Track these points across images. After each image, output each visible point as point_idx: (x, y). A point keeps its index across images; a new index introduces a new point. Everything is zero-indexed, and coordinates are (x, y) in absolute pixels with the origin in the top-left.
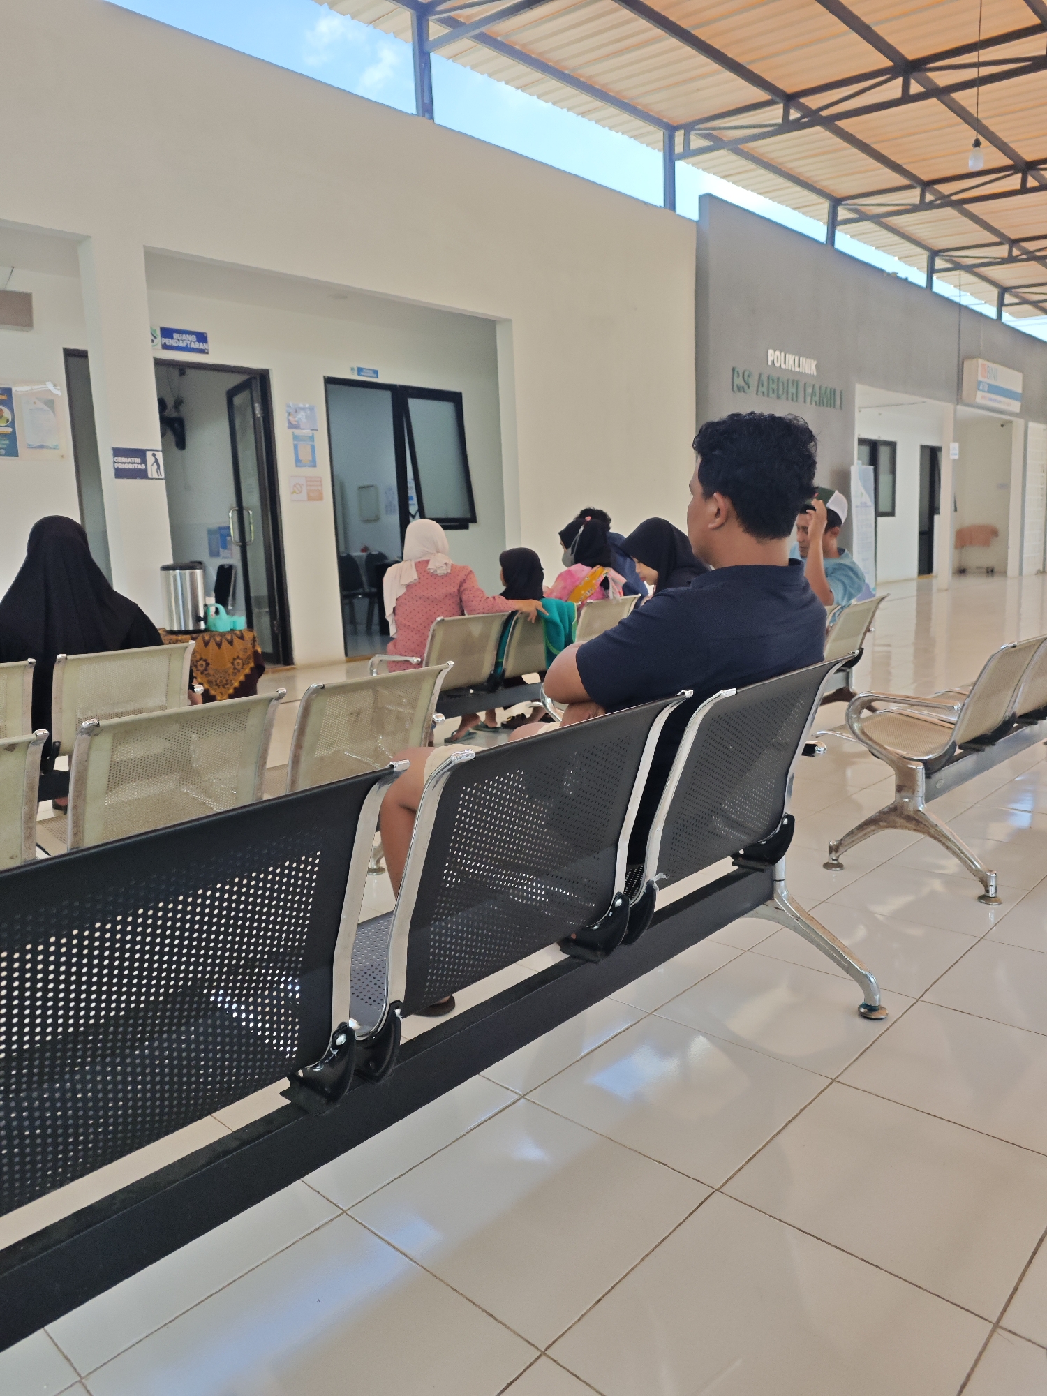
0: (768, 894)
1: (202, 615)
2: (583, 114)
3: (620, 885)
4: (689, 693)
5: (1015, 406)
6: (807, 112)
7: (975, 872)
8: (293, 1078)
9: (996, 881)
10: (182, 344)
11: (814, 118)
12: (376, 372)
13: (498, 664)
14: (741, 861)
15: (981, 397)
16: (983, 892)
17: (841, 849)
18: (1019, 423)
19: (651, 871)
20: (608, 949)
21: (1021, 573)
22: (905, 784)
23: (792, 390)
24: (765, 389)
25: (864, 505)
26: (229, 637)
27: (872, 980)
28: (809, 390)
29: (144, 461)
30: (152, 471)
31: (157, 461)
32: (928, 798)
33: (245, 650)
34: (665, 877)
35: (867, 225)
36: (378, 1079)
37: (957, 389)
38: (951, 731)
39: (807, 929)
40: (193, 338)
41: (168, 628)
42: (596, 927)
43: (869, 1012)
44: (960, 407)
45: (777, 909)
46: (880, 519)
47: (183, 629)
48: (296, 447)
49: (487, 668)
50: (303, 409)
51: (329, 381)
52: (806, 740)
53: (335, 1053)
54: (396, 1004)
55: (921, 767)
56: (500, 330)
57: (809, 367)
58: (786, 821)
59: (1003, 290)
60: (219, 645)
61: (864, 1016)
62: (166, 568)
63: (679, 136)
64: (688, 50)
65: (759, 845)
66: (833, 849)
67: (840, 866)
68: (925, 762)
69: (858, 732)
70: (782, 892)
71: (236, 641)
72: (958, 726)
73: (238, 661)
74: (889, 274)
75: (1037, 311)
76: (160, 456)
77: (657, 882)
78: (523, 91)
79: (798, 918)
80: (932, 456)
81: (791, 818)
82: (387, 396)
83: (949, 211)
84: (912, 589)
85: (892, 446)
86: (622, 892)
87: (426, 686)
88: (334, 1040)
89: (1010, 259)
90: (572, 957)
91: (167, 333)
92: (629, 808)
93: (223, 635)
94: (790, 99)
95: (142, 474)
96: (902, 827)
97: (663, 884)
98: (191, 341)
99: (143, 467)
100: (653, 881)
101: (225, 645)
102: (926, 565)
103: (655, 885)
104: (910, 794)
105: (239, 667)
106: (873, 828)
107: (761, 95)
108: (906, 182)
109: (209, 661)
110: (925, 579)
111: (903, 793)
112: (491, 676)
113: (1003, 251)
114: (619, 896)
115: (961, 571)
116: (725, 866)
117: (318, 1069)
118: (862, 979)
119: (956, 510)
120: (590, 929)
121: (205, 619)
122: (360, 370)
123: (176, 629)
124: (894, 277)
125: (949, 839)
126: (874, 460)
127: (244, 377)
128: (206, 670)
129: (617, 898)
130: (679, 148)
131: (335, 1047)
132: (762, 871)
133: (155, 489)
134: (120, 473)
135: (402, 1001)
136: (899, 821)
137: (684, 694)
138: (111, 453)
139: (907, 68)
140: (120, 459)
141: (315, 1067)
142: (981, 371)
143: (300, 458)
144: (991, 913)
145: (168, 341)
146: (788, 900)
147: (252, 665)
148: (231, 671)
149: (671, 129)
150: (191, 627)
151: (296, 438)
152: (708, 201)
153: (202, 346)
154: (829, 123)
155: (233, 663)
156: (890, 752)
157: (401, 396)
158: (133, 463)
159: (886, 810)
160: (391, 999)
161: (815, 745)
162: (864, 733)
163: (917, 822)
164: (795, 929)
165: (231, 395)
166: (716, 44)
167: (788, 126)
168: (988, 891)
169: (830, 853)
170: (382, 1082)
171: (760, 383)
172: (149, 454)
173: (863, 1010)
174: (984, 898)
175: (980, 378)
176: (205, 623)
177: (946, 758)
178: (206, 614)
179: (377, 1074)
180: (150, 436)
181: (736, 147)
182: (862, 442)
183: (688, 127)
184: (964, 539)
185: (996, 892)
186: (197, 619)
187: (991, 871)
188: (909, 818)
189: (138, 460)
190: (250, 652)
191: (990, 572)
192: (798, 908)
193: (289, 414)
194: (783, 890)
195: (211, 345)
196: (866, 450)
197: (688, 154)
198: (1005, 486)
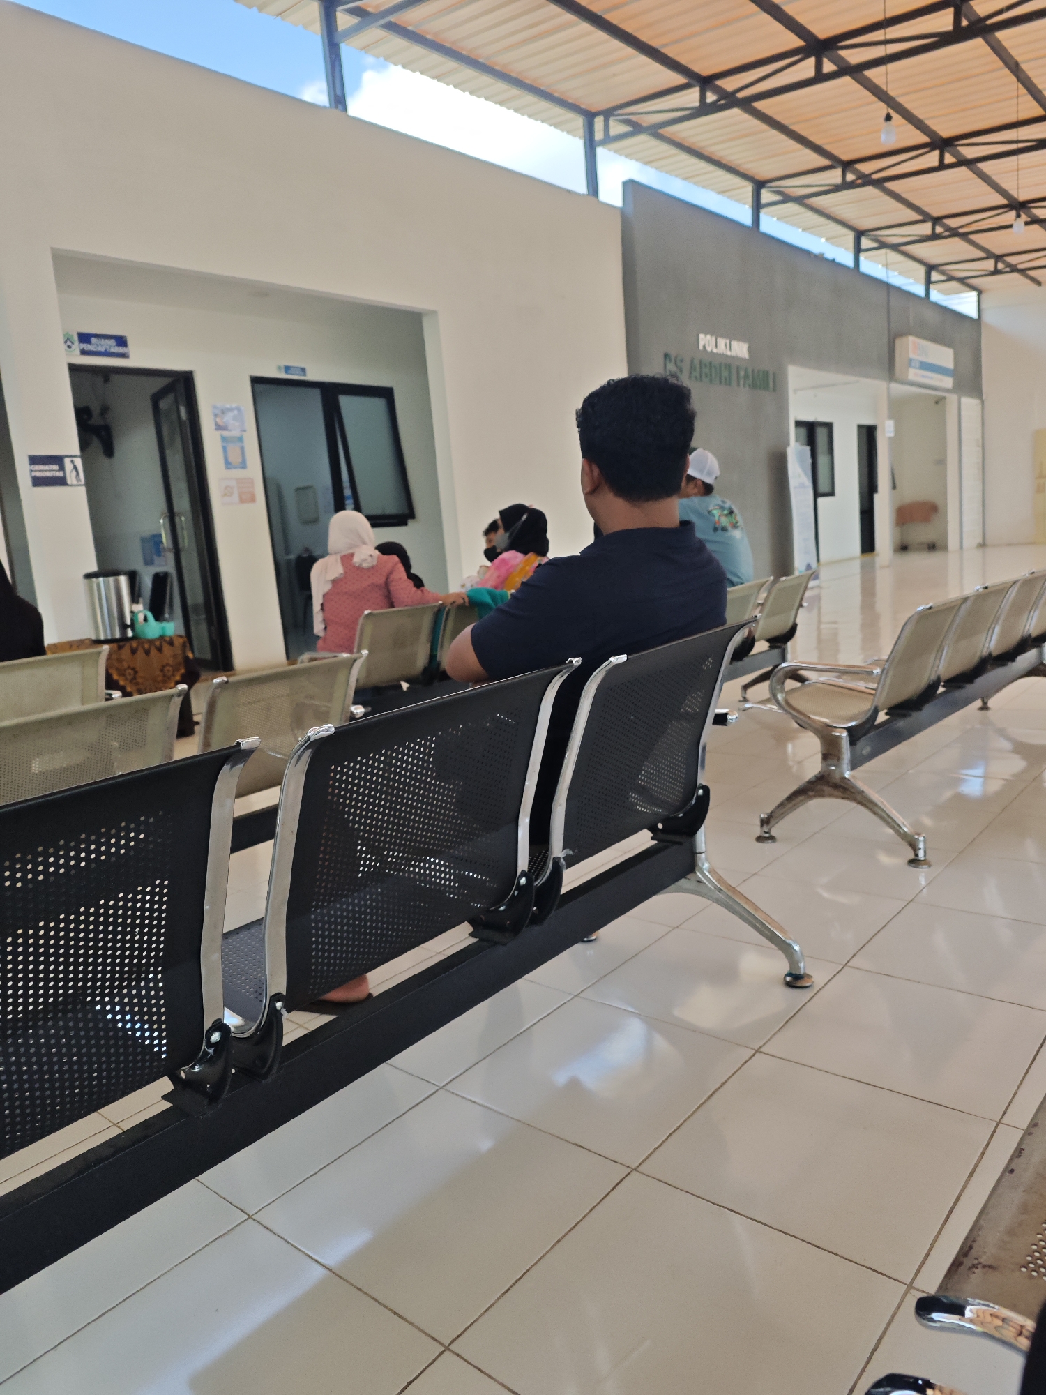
0: (689, 866)
1: (128, 622)
2: (501, 103)
3: (523, 863)
4: (577, 661)
5: (948, 382)
6: (723, 94)
7: (904, 836)
8: (175, 1079)
9: (925, 844)
10: (102, 349)
11: (729, 100)
12: (303, 370)
13: (432, 657)
14: (660, 834)
15: (914, 374)
16: (912, 856)
17: (772, 822)
18: (952, 398)
19: (557, 848)
20: (516, 929)
21: (961, 547)
22: (830, 751)
23: (725, 374)
24: (697, 374)
25: (802, 486)
26: (158, 644)
27: (797, 948)
28: (742, 373)
29: (62, 468)
30: (71, 478)
31: (75, 468)
32: (854, 766)
33: (175, 656)
34: (571, 853)
35: (791, 207)
36: (265, 1076)
37: (889, 366)
38: (871, 697)
39: (732, 901)
40: (112, 342)
41: (94, 638)
42: (502, 908)
43: (795, 980)
44: (894, 386)
45: (699, 882)
46: (821, 500)
47: (109, 637)
48: (224, 449)
49: (421, 661)
50: (231, 410)
51: (256, 381)
52: (717, 709)
53: (211, 1051)
54: (277, 997)
55: (845, 734)
56: (426, 323)
57: (740, 350)
58: (701, 792)
59: (930, 268)
60: (147, 652)
61: (789, 985)
62: (89, 576)
63: (599, 122)
64: (601, 35)
65: (676, 818)
66: (765, 822)
67: (772, 838)
68: (849, 729)
69: (782, 702)
70: (703, 865)
71: (166, 648)
72: (879, 690)
73: (168, 668)
74: (816, 256)
75: (964, 288)
76: (78, 462)
77: (563, 858)
78: (439, 80)
79: (719, 890)
80: (868, 435)
81: (706, 789)
82: (316, 396)
83: (870, 190)
84: (856, 566)
85: (829, 426)
86: (526, 870)
87: (341, 677)
88: (208, 1037)
89: (934, 237)
90: (481, 940)
91: (84, 338)
92: (527, 783)
93: (151, 642)
94: (706, 82)
95: (61, 482)
96: (831, 795)
97: (571, 862)
98: (111, 345)
99: (60, 474)
100: (559, 858)
101: (154, 652)
102: (868, 544)
103: (562, 861)
104: (835, 762)
105: (169, 674)
106: (801, 798)
107: (678, 79)
108: (826, 162)
109: (138, 669)
110: (868, 557)
111: (830, 761)
112: (425, 670)
113: (926, 228)
114: (523, 874)
115: (903, 548)
116: (642, 841)
117: (197, 1069)
118: (785, 948)
119: (894, 487)
120: (497, 911)
121: (132, 626)
122: (287, 369)
123: (102, 638)
124: (820, 258)
125: (876, 805)
126: (811, 441)
127: (169, 380)
128: (134, 678)
129: (521, 876)
130: (599, 135)
131: (210, 1045)
132: (680, 843)
133: (75, 497)
134: (38, 482)
135: (284, 993)
136: (827, 789)
137: (571, 662)
138: (27, 461)
139: (818, 47)
140: (37, 467)
141: (193, 1067)
142: (914, 348)
143: (230, 459)
144: (922, 876)
145: (87, 347)
146: (709, 872)
147: (183, 671)
148: (160, 678)
149: (590, 116)
150: (118, 635)
151: (224, 439)
152: (631, 187)
153: (121, 350)
154: (747, 105)
155: (162, 670)
156: (813, 720)
157: (331, 393)
158: (50, 471)
159: (814, 779)
160: (272, 991)
161: (726, 714)
162: (787, 703)
163: (845, 790)
164: (718, 901)
165: (156, 399)
166: (629, 28)
167: (704, 109)
168: (917, 855)
169: (762, 825)
170: (270, 1079)
171: (692, 368)
172: (67, 461)
173: (788, 979)
174: (914, 862)
175: (911, 356)
176: (133, 629)
177: (868, 726)
178: (132, 620)
179: (264, 1071)
180: (67, 440)
181: (655, 131)
182: (799, 424)
183: (608, 113)
184: (905, 515)
185: (925, 856)
186: (124, 627)
187: (919, 834)
188: (836, 786)
189: (56, 467)
190: (180, 659)
191: (932, 547)
192: (720, 879)
193: (216, 415)
194: (704, 864)
195: (132, 349)
196: (803, 431)
197: (608, 140)
198: (942, 462)
